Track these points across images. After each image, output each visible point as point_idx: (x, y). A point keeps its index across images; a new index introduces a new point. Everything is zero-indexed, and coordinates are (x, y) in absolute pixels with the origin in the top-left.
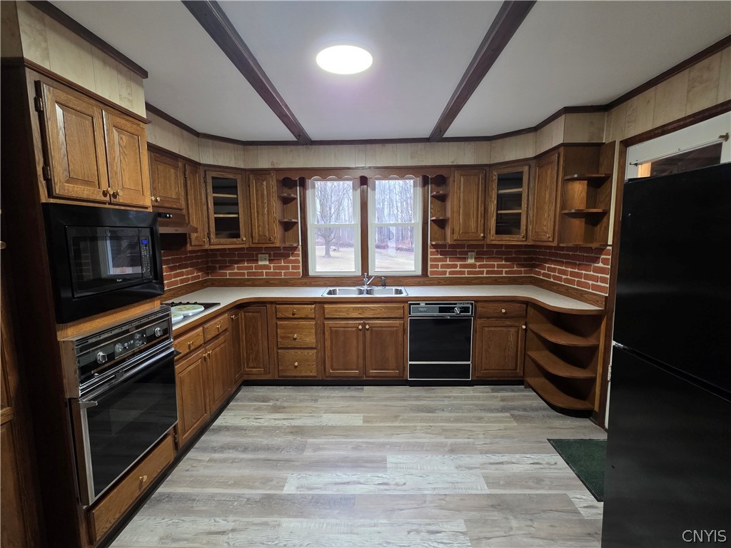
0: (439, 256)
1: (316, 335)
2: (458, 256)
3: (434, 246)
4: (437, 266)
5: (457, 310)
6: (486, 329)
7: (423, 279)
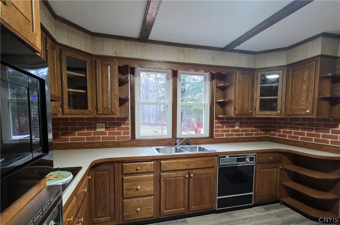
0: (220, 125)
1: (154, 185)
2: (230, 125)
3: (218, 118)
4: (218, 131)
5: (248, 160)
6: (262, 170)
7: (211, 139)
